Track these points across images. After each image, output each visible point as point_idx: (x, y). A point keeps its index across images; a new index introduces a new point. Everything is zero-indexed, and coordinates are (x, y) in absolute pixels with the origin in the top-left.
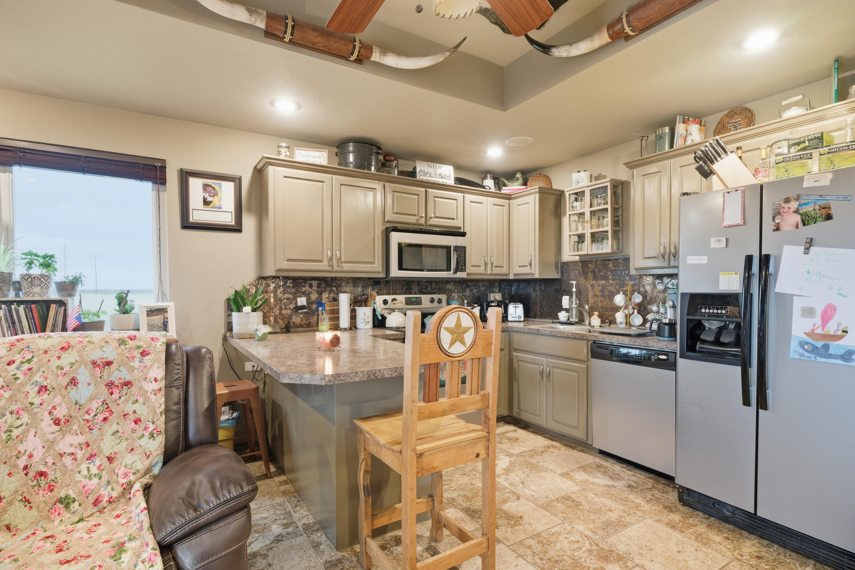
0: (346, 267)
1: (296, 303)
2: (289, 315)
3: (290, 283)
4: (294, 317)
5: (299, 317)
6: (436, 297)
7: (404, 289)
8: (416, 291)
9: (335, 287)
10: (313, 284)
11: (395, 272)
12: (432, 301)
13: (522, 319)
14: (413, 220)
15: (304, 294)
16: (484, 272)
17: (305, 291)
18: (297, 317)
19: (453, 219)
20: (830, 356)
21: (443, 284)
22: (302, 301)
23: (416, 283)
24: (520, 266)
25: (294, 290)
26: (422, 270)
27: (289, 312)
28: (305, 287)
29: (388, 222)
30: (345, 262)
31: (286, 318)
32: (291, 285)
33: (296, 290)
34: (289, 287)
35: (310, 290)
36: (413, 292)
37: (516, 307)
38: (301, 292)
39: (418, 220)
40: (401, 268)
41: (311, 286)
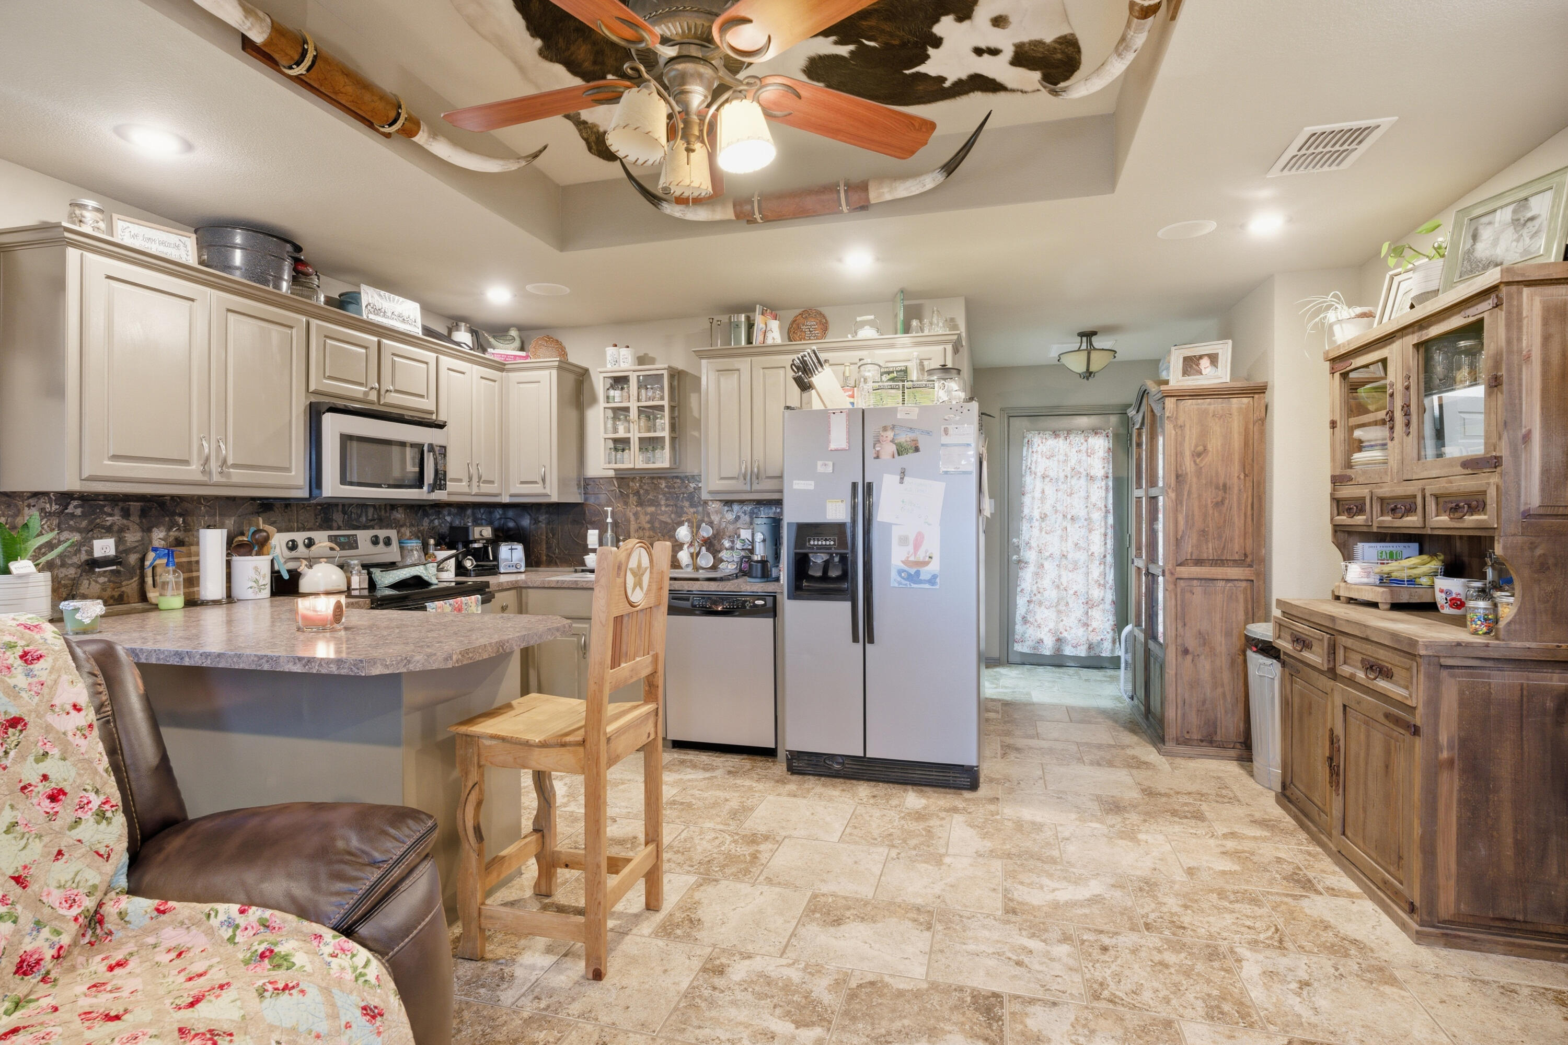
0: (238, 476)
1: (91, 551)
2: (69, 579)
3: (76, 507)
4: (86, 582)
5: (97, 582)
6: (382, 533)
7: (319, 520)
8: (341, 523)
9: (180, 515)
10: (132, 509)
11: (332, 487)
12: (375, 541)
13: (523, 569)
14: (358, 391)
15: (108, 531)
16: (467, 490)
17: (111, 526)
18: (93, 583)
19: (422, 396)
20: (921, 582)
21: (386, 511)
22: (104, 547)
23: (340, 508)
24: (522, 483)
25: (84, 524)
26: (379, 486)
27: (72, 572)
28: (111, 515)
29: (316, 393)
30: (235, 466)
31: (65, 586)
32: (78, 512)
33: (91, 522)
34: (73, 515)
35: (125, 521)
36: (335, 525)
37: (512, 549)
38: (103, 527)
39: (366, 394)
40: (344, 481)
41: (126, 514)
